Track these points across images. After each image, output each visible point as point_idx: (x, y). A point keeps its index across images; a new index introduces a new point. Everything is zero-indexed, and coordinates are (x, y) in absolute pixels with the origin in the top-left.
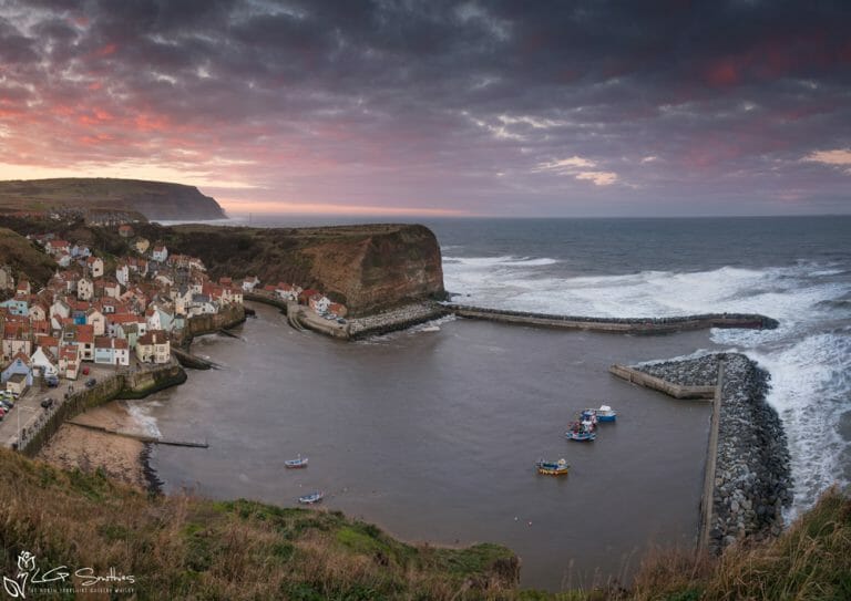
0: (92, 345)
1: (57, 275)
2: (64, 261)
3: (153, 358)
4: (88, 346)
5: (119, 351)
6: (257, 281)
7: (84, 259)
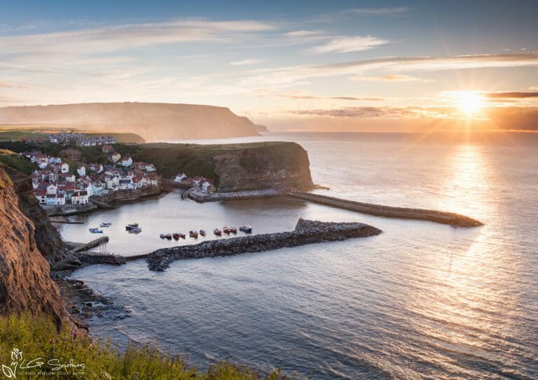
0: (45, 197)
1: (36, 172)
2: (43, 165)
3: (78, 202)
4: (43, 198)
5: (59, 199)
6: (184, 176)
7: (57, 164)
